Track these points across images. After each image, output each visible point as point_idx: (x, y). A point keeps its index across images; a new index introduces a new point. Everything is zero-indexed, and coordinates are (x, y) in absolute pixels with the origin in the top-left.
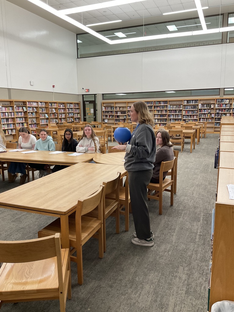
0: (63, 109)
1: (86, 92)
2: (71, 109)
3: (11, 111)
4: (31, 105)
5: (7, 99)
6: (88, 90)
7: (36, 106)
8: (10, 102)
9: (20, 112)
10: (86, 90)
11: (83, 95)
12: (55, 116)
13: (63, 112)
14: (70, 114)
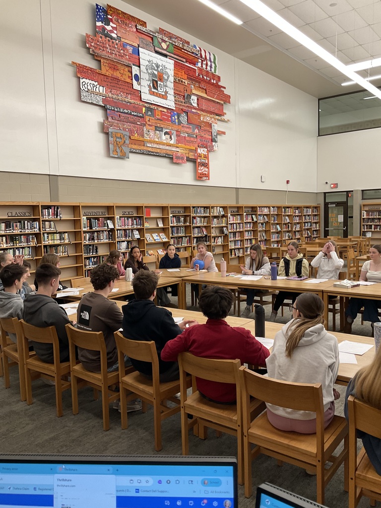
0: (298, 216)
1: (332, 188)
2: (308, 215)
3: (239, 222)
4: (262, 212)
5: (234, 204)
6: (336, 185)
7: (267, 213)
8: (238, 208)
9: (248, 223)
10: (332, 186)
11: (325, 193)
12: (288, 228)
13: (298, 221)
14: (306, 224)
